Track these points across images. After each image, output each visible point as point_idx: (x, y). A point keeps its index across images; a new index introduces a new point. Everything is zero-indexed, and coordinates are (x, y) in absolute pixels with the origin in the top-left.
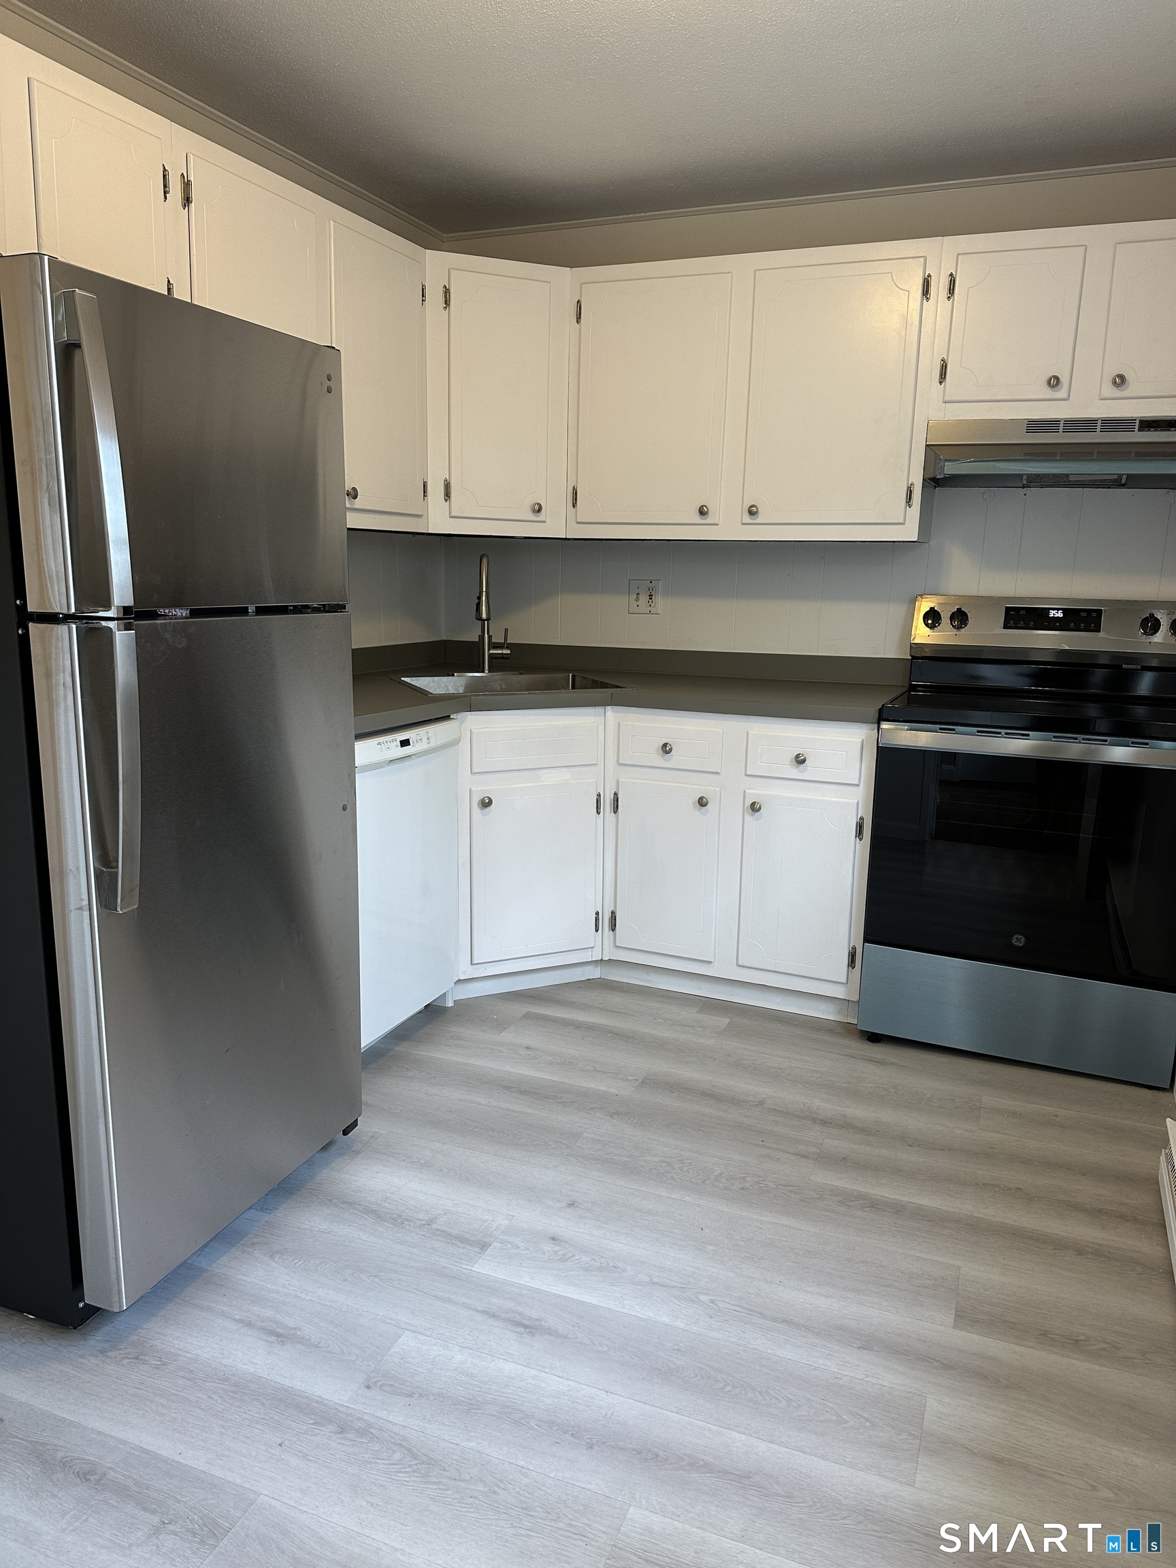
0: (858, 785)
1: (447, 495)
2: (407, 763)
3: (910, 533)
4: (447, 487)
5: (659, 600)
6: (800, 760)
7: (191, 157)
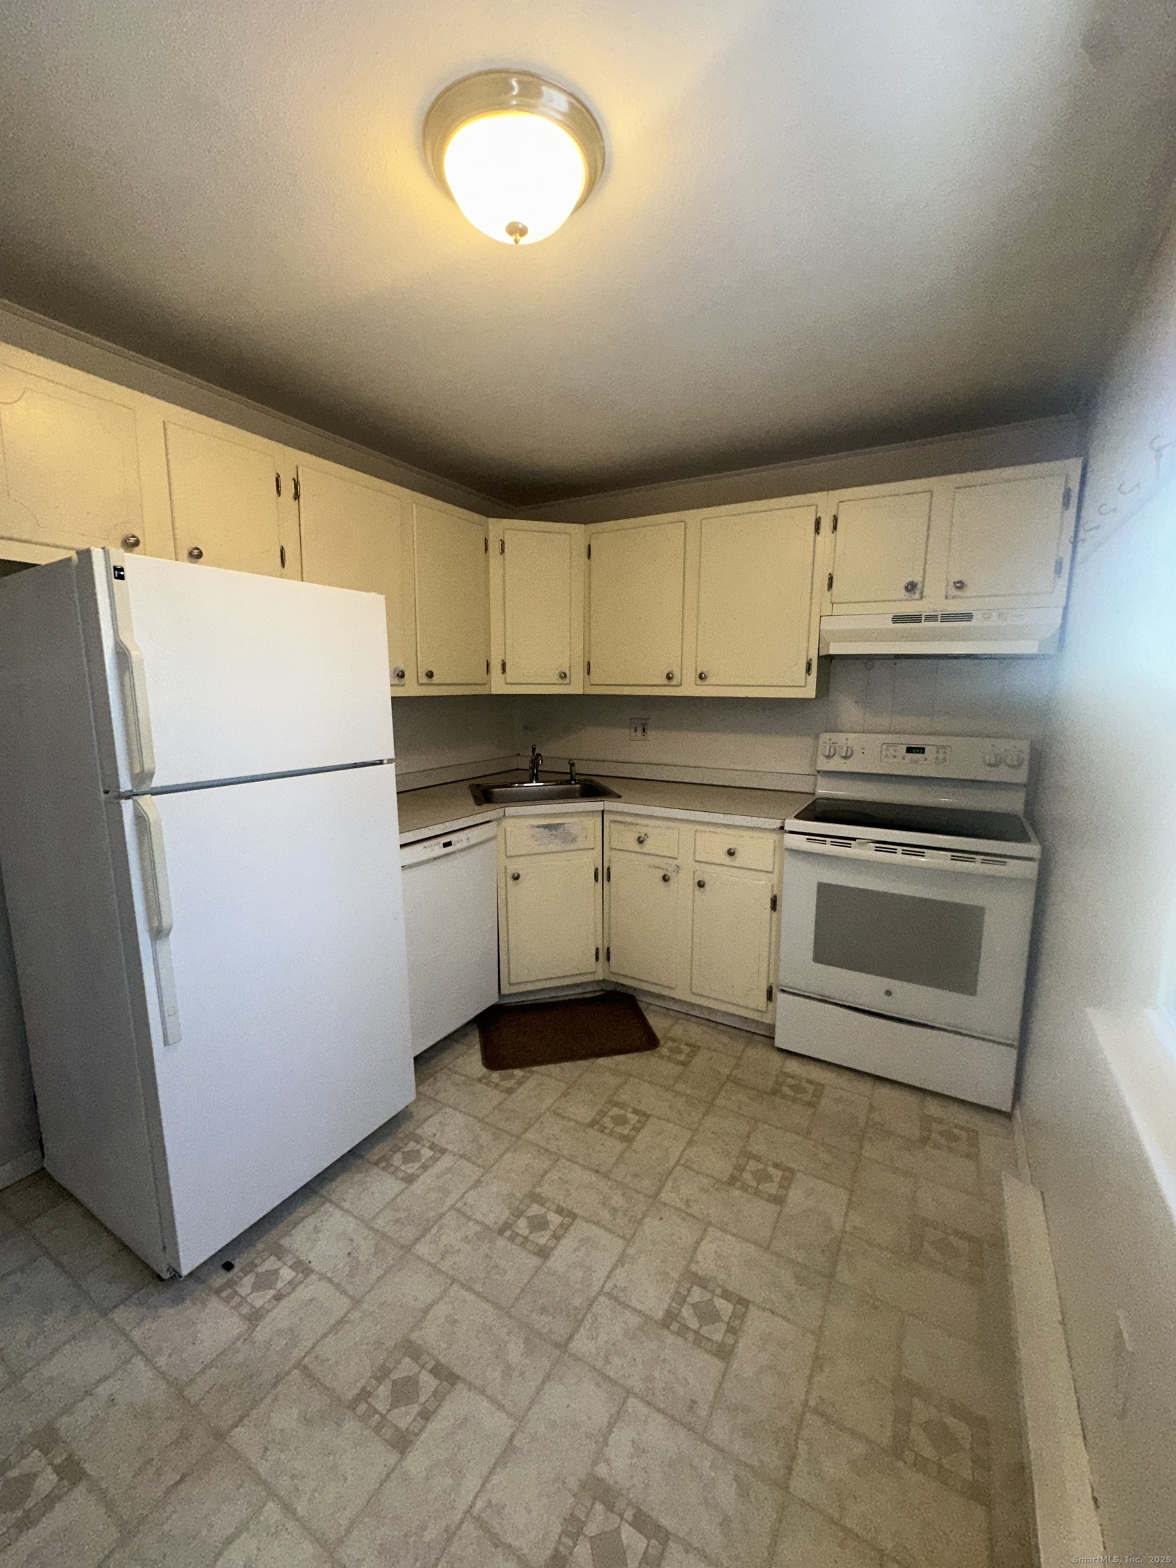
0: (771, 872)
1: (504, 670)
2: (450, 858)
3: (810, 692)
4: (504, 665)
5: (649, 732)
6: (731, 853)
7: (300, 469)
